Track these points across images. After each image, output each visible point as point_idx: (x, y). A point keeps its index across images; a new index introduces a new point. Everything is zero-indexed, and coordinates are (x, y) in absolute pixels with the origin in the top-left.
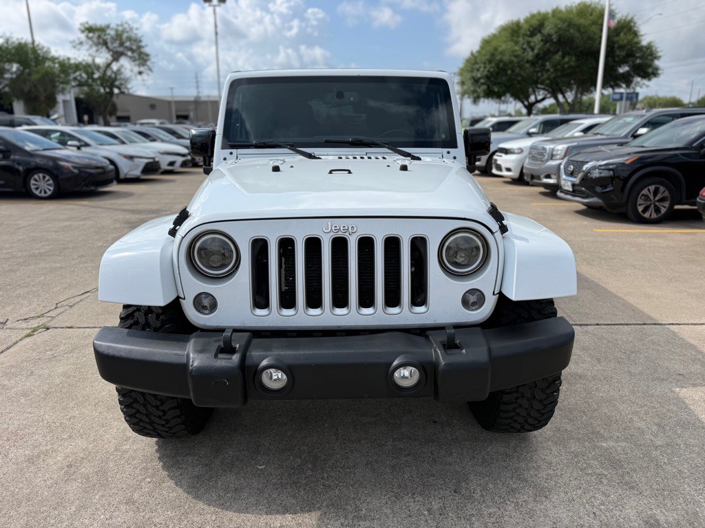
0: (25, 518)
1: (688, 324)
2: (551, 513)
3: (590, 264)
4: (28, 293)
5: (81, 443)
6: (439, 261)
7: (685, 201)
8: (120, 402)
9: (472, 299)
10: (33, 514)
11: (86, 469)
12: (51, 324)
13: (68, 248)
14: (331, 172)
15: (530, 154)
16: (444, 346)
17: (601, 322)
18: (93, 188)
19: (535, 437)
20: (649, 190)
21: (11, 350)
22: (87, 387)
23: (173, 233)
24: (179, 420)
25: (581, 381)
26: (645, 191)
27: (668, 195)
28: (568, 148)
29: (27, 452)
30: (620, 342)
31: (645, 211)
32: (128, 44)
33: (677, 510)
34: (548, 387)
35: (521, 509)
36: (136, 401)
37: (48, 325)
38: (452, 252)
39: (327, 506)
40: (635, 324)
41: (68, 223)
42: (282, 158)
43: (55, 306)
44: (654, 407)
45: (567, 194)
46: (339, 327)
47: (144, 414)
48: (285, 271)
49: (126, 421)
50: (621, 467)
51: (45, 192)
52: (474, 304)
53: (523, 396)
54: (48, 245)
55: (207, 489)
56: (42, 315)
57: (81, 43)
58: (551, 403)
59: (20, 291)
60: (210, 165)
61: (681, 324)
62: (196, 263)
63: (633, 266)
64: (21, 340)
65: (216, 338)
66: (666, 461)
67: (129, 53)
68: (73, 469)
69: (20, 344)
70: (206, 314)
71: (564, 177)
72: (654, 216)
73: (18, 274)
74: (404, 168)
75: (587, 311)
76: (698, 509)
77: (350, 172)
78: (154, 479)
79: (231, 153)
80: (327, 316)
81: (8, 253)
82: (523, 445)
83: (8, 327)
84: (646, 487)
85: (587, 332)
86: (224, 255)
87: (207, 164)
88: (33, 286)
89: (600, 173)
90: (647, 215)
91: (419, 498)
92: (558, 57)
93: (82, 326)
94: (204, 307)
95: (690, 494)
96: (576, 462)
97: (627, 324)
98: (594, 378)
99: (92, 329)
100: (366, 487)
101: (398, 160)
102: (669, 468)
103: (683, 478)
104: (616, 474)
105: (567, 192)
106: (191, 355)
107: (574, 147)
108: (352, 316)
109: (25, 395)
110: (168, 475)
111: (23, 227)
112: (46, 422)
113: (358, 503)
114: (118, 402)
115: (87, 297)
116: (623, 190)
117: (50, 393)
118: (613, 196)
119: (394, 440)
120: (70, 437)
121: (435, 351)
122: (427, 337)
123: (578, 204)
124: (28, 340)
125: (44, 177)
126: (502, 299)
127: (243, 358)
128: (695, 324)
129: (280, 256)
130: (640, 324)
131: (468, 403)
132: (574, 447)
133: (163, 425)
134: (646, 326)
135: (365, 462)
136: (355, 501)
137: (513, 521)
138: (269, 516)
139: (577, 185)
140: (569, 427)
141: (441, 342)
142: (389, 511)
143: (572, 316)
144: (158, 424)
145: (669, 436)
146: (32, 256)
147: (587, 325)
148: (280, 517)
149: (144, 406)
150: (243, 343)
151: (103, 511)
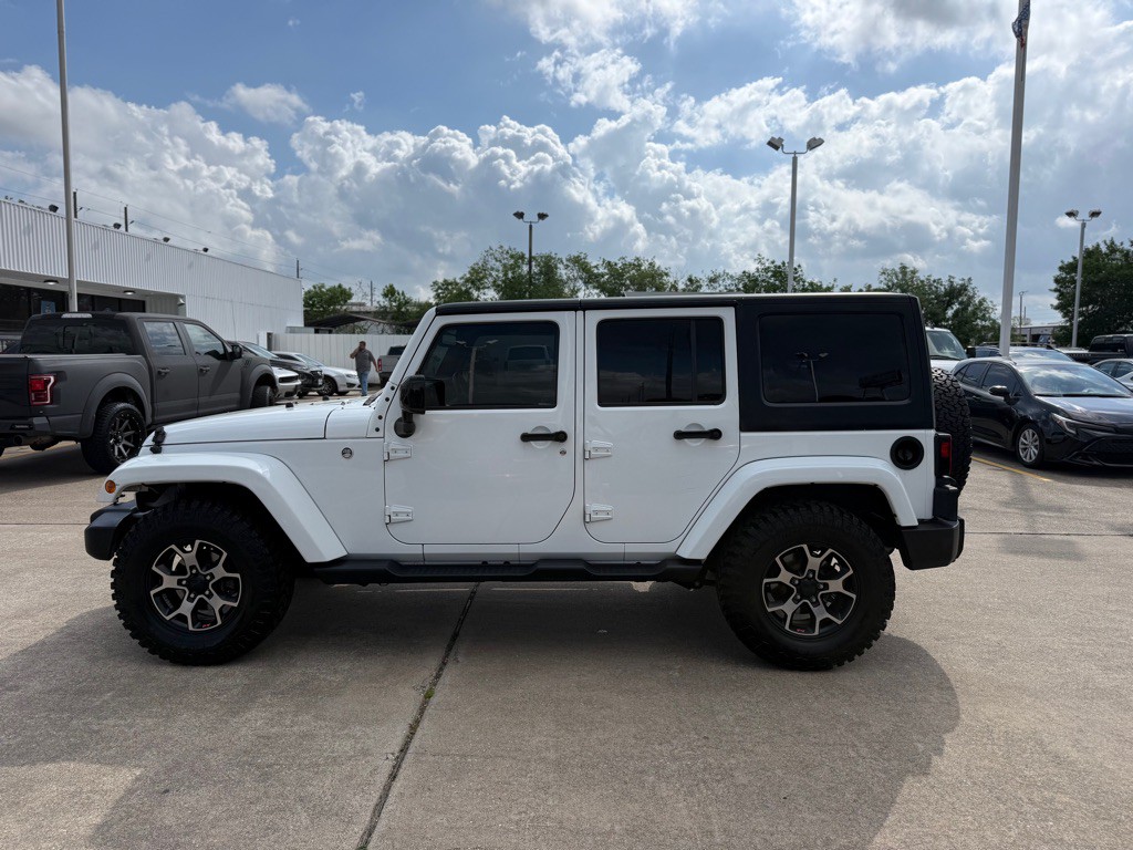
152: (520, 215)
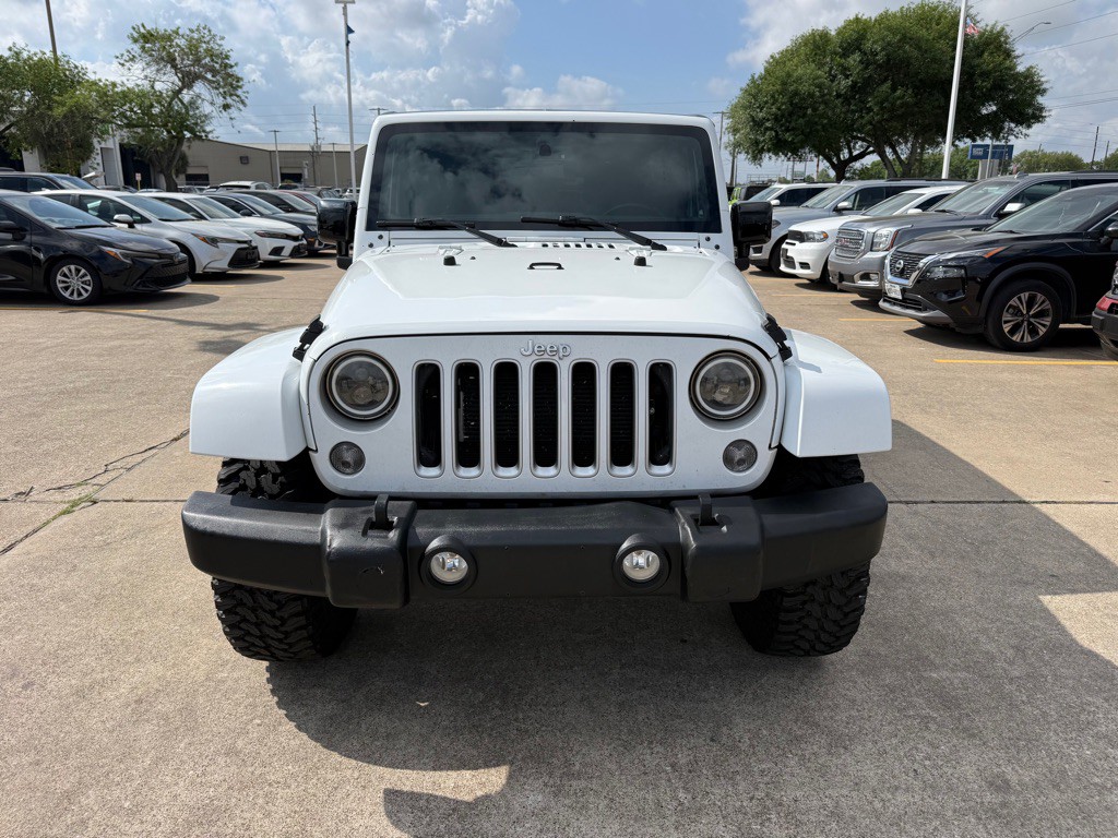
0: (77, 774)
1: (1070, 503)
2: (852, 770)
3: (926, 413)
4: (61, 449)
5: (156, 669)
6: (691, 399)
7: (1075, 316)
8: (218, 606)
9: (739, 456)
10: (88, 769)
11: (164, 706)
12: (101, 495)
13: (119, 381)
14: (531, 267)
15: (837, 241)
16: (696, 521)
17: (939, 498)
18: (154, 288)
19: (832, 663)
20: (1020, 299)
21: (40, 533)
22: (159, 588)
23: (299, 354)
24: (304, 633)
25: (905, 584)
26: (1014, 301)
27: (1049, 306)
28: (897, 231)
29: (73, 682)
30: (965, 528)
31: (1013, 331)
32: (207, 61)
33: (1037, 766)
34: (850, 586)
35: (809, 764)
36: (241, 603)
37: (95, 497)
38: (709, 386)
39: (523, 759)
40: (990, 502)
41: (117, 343)
42: (458, 245)
43: (104, 468)
44: (1012, 623)
45: (895, 304)
46: (543, 494)
47: (252, 624)
48: (465, 411)
49: (226, 633)
50: (958, 706)
51: (80, 294)
52: (741, 462)
53: (813, 600)
54: (88, 376)
55: (345, 734)
56: (85, 482)
57: (133, 59)
58: (854, 611)
59: (47, 446)
60: (347, 254)
61: (1059, 503)
62: (334, 399)
63: (991, 415)
64: (54, 518)
65: (364, 508)
66: (1024, 698)
67: (209, 76)
68: (144, 706)
69: (53, 524)
70: (348, 474)
71: (889, 277)
72: (1028, 339)
73: (44, 419)
74: (641, 262)
75: (918, 481)
76: (1067, 766)
77: (560, 267)
78: (266, 721)
79: (381, 237)
80: (525, 478)
81: (26, 388)
82: (814, 676)
83: (33, 499)
84: (993, 735)
85: (916, 513)
86: (373, 386)
87: (344, 253)
88: (68, 438)
89: (945, 272)
90: (1016, 338)
91: (660, 749)
92: (886, 87)
93: (148, 499)
94: (346, 464)
95: (1056, 745)
96: (892, 700)
97: (978, 502)
98: (924, 580)
99: (163, 504)
100: (581, 733)
101: (632, 249)
102: (1028, 708)
103: (1048, 723)
104: (951, 715)
105: (894, 301)
106: (329, 532)
107: (906, 232)
108: (564, 477)
109: (65, 598)
110: (286, 715)
111: (47, 348)
112: (100, 639)
113: (569, 755)
114: (214, 605)
115: (153, 456)
116: (979, 298)
117: (104, 597)
118: (964, 308)
119: (623, 666)
120: (138, 660)
121: (684, 528)
122: (672, 510)
123: (910, 319)
124: (65, 518)
125: (78, 271)
126: (782, 455)
127: (404, 537)
128: (1079, 503)
129: (458, 389)
130: (997, 502)
131: (731, 604)
132: (889, 678)
133: (280, 641)
134: (1005, 505)
135: (579, 696)
136: (564, 753)
137: (796, 781)
138: (438, 773)
139: (911, 290)
140: (883, 651)
141: (692, 516)
142: (614, 767)
143: (895, 489)
144: (272, 639)
145: (1030, 665)
146: (64, 393)
147: (916, 503)
148: (453, 774)
149: (254, 610)
150: (404, 514)
151: (192, 764)
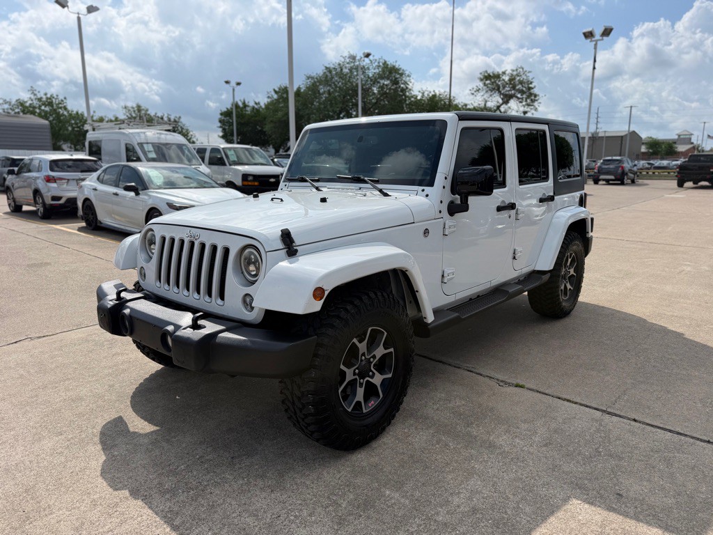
14: (272, 200)
32: (519, 87)
38: (246, 263)
57: (478, 90)
67: (519, 96)
70: (143, 281)
74: (324, 200)
77: (282, 200)
79: (286, 185)
80: (181, 295)
94: (143, 276)
108: (191, 298)
152: (227, 82)
